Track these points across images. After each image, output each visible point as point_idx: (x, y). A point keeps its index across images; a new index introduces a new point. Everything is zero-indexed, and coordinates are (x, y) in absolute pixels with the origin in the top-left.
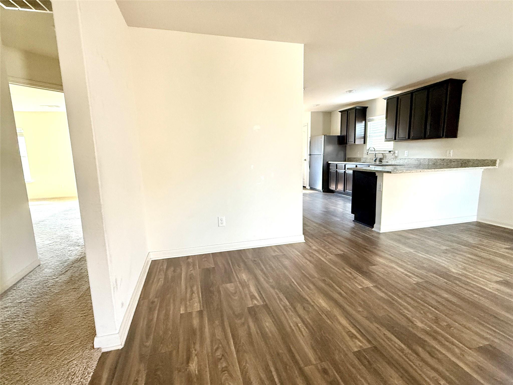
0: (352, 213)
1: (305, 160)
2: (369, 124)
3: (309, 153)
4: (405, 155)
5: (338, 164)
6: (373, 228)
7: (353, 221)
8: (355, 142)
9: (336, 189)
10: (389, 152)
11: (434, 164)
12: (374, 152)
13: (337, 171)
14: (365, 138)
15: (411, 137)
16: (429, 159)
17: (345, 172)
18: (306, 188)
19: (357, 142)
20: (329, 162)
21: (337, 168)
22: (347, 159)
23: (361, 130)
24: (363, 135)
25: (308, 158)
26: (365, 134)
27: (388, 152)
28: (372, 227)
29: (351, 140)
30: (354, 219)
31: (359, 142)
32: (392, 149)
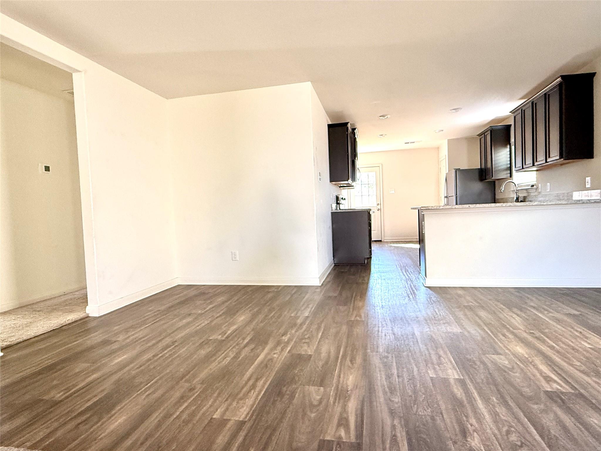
3: (445, 195)
4: (547, 190)
8: (492, 176)
10: (532, 186)
14: (510, 168)
22: (496, 201)
26: (511, 163)
32: (535, 183)
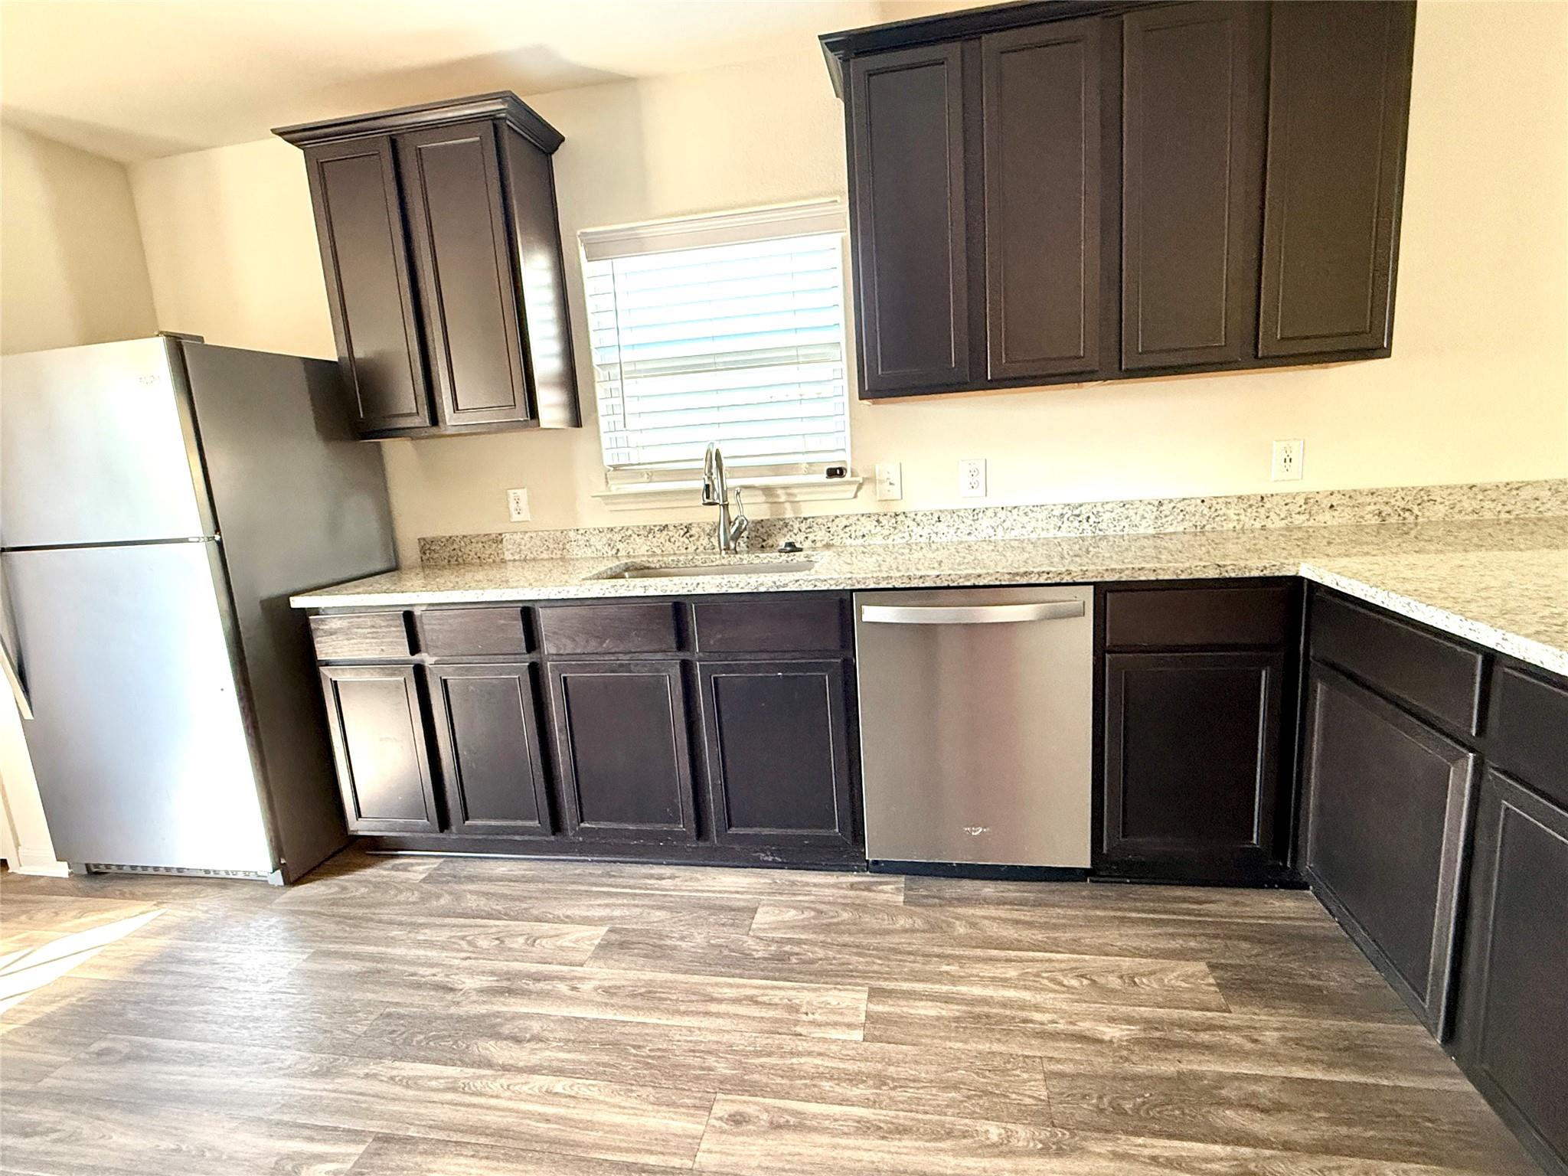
5: (417, 612)
8: (532, 411)
10: (832, 473)
14: (572, 380)
20: (297, 602)
21: (415, 648)
22: (409, 552)
26: (569, 353)
27: (822, 477)
32: (851, 456)
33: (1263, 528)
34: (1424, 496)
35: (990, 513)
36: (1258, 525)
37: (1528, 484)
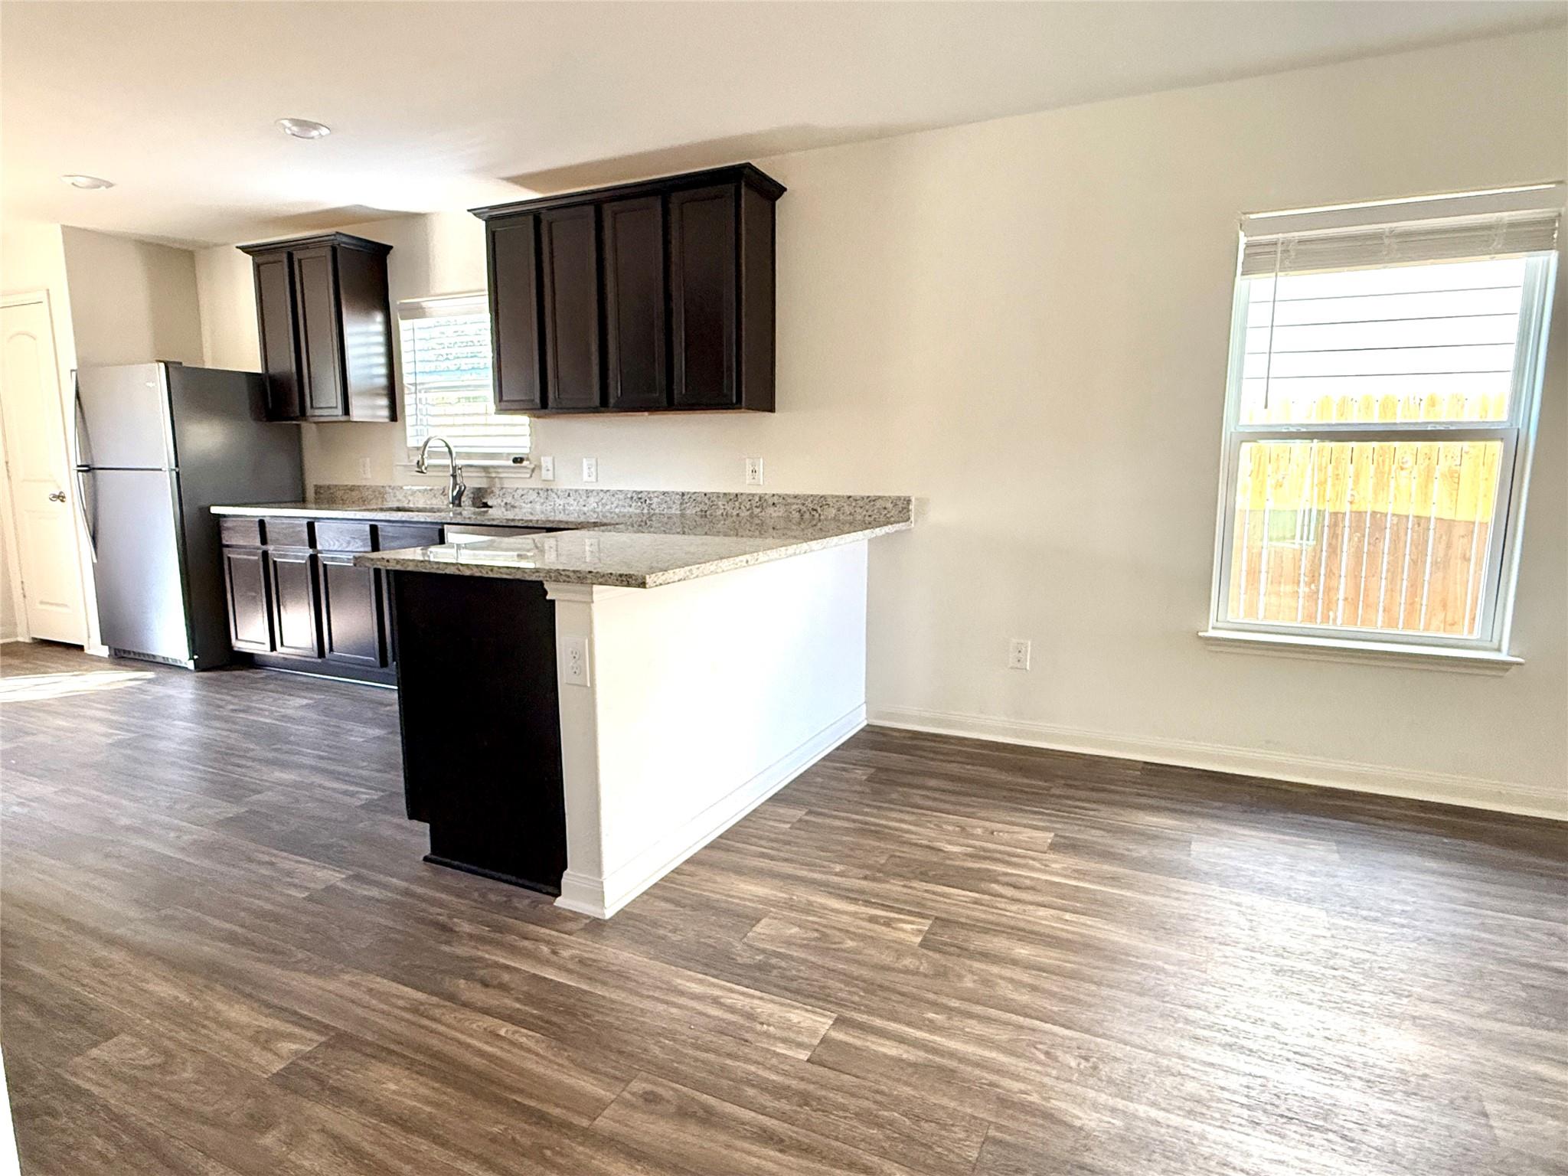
0: (411, 817)
1: (61, 497)
2: (405, 328)
3: (76, 460)
4: (585, 477)
5: (266, 520)
6: (559, 894)
7: (426, 859)
8: (346, 411)
9: (273, 648)
10: (515, 460)
11: (704, 514)
12: (448, 462)
13: (265, 554)
14: (392, 391)
15: (612, 401)
16: (683, 494)
17: (314, 559)
18: (87, 651)
19: (358, 413)
20: (214, 510)
21: (264, 541)
22: (310, 493)
23: (369, 355)
24: (383, 381)
25: (71, 483)
26: (391, 375)
27: (511, 463)
28: (550, 889)
29: (327, 399)
30: (428, 851)
31: (368, 409)
32: (527, 451)
33: (738, 515)
34: (823, 501)
35: (595, 493)
36: (735, 513)
37: (880, 497)
